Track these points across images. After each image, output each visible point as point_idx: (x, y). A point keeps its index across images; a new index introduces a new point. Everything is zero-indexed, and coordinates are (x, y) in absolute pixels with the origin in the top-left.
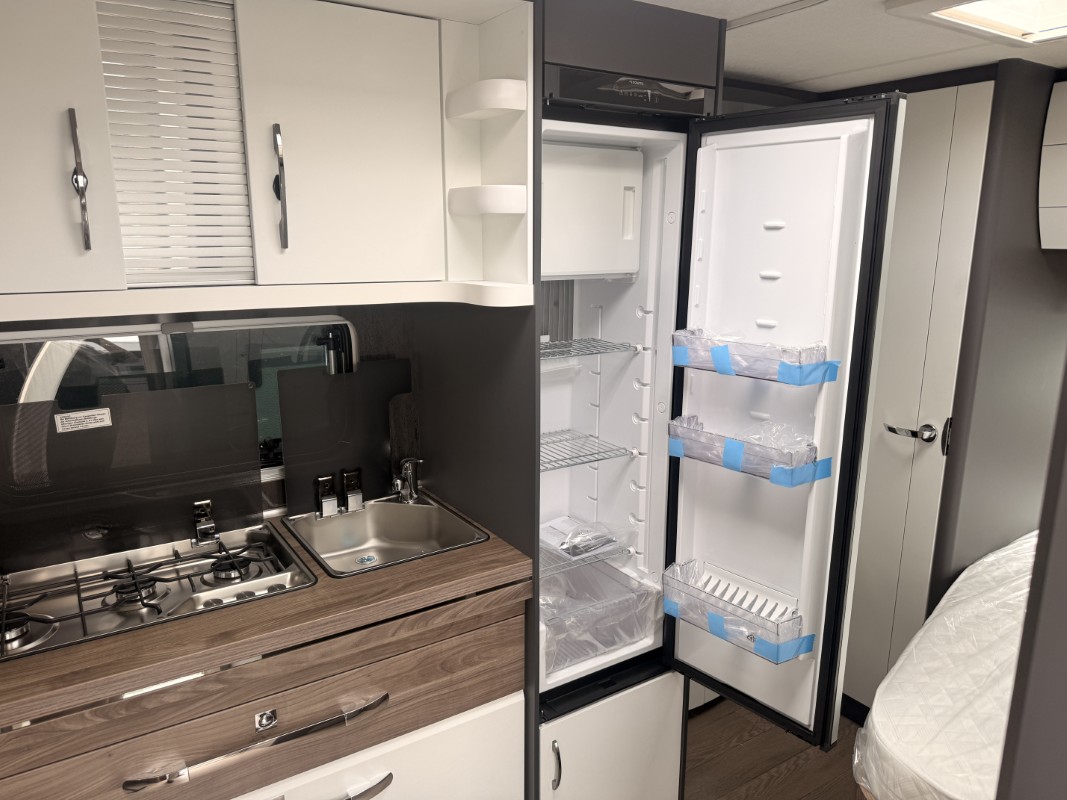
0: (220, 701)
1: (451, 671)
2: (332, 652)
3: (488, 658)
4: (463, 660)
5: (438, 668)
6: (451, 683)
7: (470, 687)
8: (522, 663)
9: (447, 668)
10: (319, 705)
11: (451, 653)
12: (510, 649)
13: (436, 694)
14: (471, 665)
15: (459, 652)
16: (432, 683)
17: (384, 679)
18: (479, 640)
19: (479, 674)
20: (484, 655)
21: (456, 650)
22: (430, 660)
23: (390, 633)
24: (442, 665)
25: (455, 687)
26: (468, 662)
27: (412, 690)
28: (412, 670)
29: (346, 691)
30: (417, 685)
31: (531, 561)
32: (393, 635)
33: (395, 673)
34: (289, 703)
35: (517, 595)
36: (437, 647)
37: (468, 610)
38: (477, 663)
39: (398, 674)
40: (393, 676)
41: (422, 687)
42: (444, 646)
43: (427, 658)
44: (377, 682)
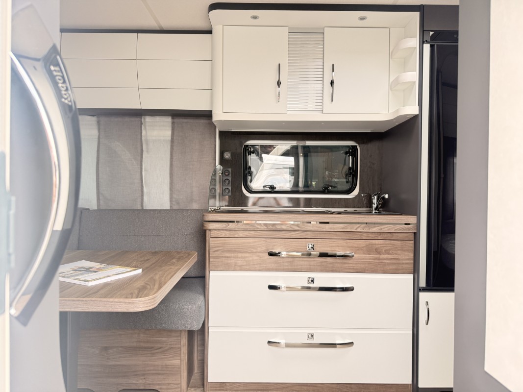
0: (298, 235)
1: (379, 253)
2: (334, 228)
3: (396, 254)
4: (385, 251)
5: (374, 250)
6: (379, 259)
7: (388, 263)
8: (412, 261)
9: (378, 251)
11: (379, 246)
12: (406, 253)
13: (373, 261)
15: (383, 247)
16: (372, 256)
17: (352, 247)
18: (392, 245)
19: (391, 259)
20: (395, 252)
21: (381, 246)
22: (370, 246)
23: (355, 228)
24: (376, 249)
25: (381, 261)
26: (387, 252)
27: (364, 255)
28: (364, 247)
29: (338, 246)
30: (365, 254)
31: (416, 217)
32: (356, 229)
33: (357, 246)
34: (319, 244)
35: (409, 229)
36: (374, 242)
37: (387, 229)
38: (391, 254)
39: (358, 247)
40: (356, 247)
41: (368, 255)
42: (377, 242)
43: (369, 244)
44: (349, 247)
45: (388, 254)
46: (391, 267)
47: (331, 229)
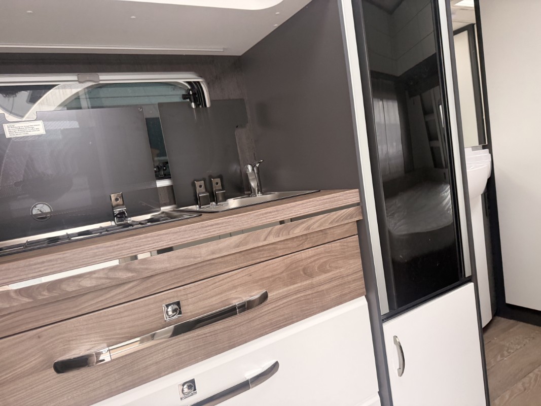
0: (133, 291)
1: (311, 276)
2: (220, 250)
3: (336, 268)
4: (319, 268)
5: (302, 273)
6: (312, 287)
7: (327, 290)
8: (362, 273)
9: (307, 273)
10: (214, 299)
11: (309, 261)
12: (351, 262)
13: (302, 295)
14: (326, 273)
15: (315, 261)
16: (299, 285)
17: (262, 279)
18: (329, 252)
19: (331, 280)
20: (333, 265)
21: (312, 259)
22: (294, 266)
23: (263, 238)
24: (304, 270)
25: (316, 290)
26: (323, 269)
27: (286, 289)
28: (282, 272)
29: (235, 287)
30: (287, 286)
31: (357, 190)
32: (265, 240)
33: (269, 274)
34: (190, 295)
35: (351, 216)
36: (298, 256)
37: (317, 224)
38: (328, 271)
39: (272, 276)
40: (268, 278)
41: (292, 287)
42: (304, 254)
43: (291, 264)
44: (257, 282)
45: (326, 272)
46: (333, 296)
47: (213, 253)
